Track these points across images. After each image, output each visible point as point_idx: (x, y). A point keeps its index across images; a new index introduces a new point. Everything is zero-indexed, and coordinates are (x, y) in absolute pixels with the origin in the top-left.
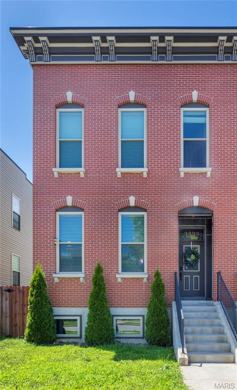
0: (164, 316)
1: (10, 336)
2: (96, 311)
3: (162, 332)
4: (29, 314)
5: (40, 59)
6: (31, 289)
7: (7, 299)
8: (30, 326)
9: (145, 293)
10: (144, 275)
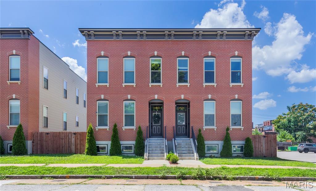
0: (142, 144)
1: (75, 154)
2: (114, 142)
3: (141, 150)
4: (87, 143)
5: (90, 38)
6: (87, 134)
7: (73, 138)
8: (88, 149)
9: (135, 135)
10: (134, 128)
